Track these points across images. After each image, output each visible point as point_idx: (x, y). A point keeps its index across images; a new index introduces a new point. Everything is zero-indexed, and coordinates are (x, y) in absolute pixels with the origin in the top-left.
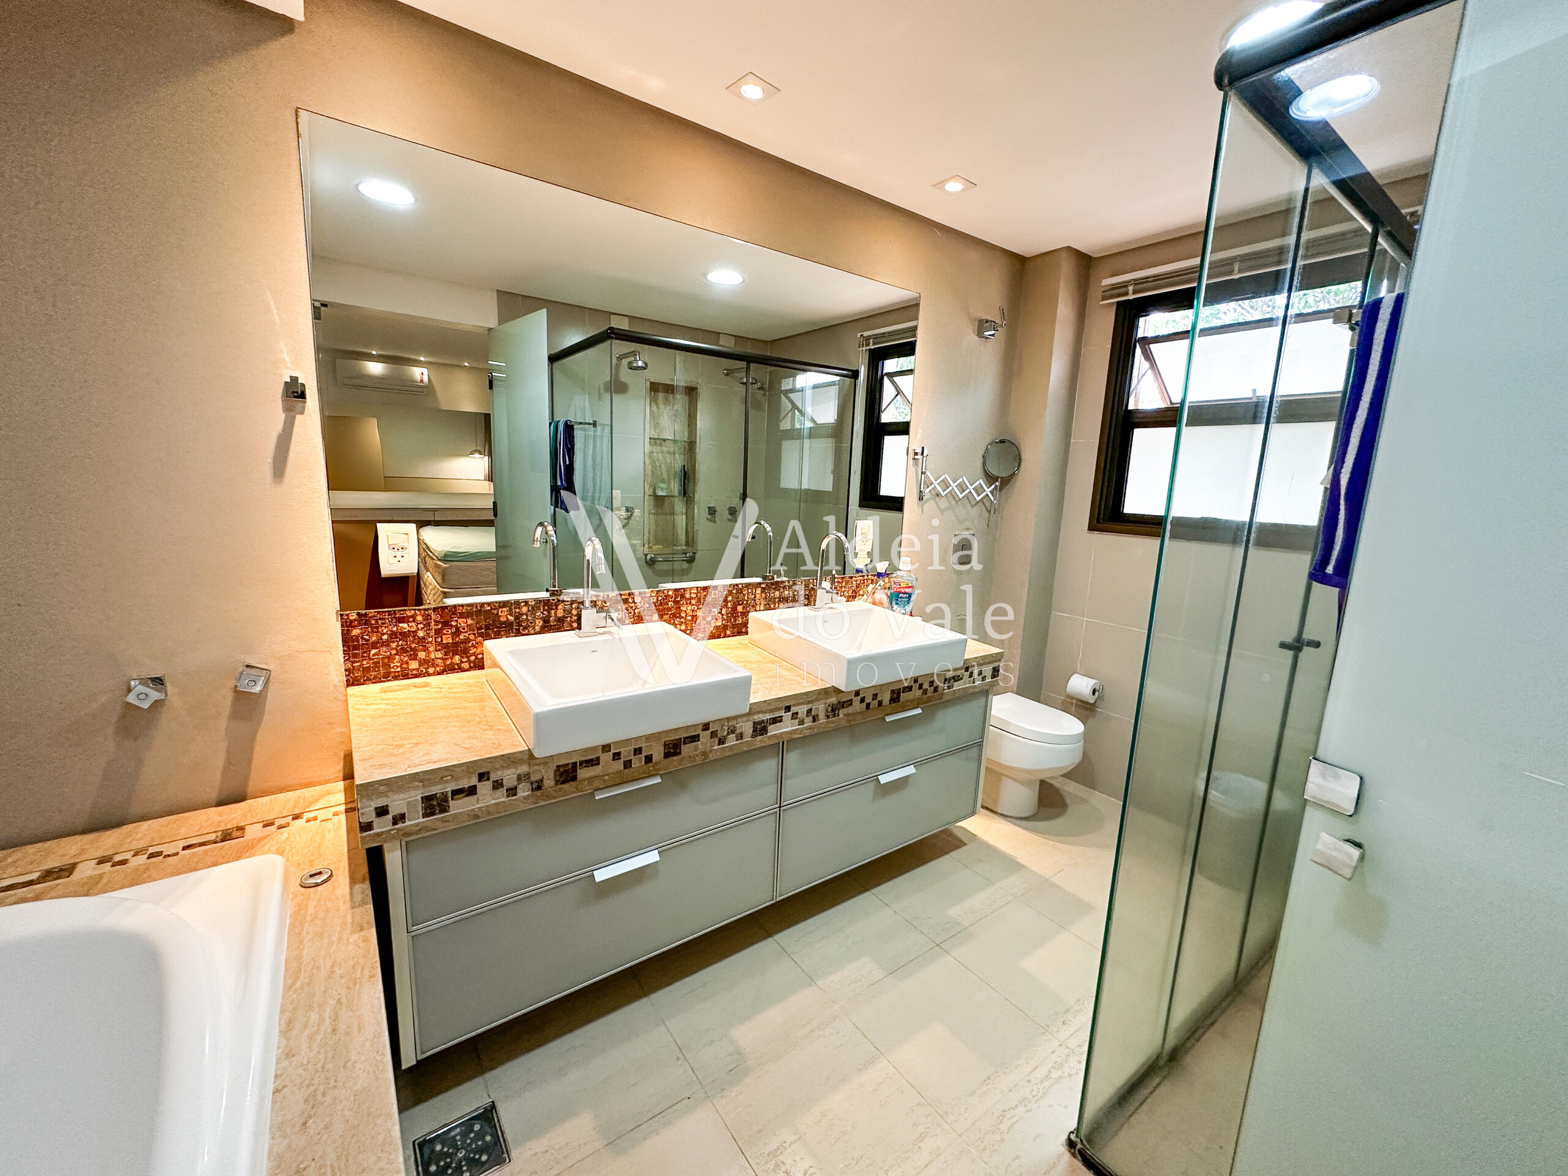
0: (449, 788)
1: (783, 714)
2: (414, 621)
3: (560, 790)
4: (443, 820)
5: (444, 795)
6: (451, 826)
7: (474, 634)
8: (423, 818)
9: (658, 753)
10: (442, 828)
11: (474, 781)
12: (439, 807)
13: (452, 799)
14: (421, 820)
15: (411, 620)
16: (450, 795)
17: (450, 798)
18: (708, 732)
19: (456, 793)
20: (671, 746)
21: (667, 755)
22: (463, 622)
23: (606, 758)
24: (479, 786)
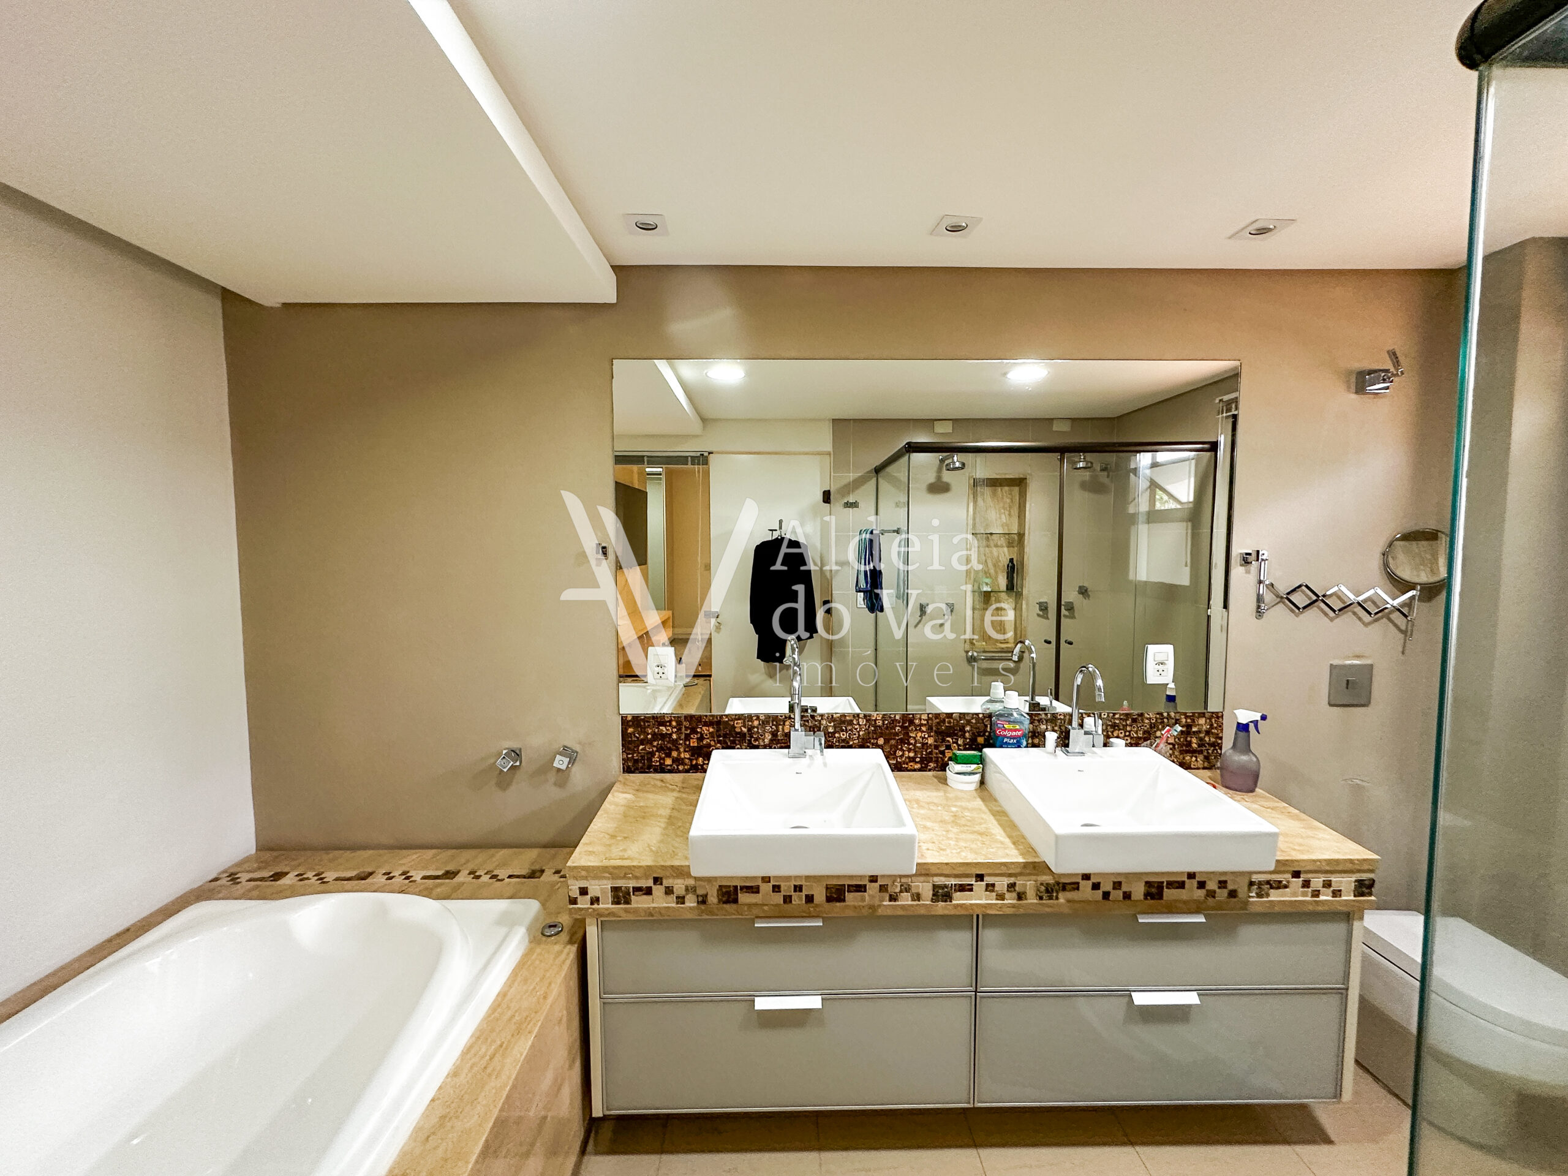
0: (632, 884)
1: (973, 883)
2: (670, 726)
3: (722, 909)
4: (626, 910)
5: (627, 888)
6: (631, 917)
7: (714, 741)
8: (612, 904)
9: (820, 896)
10: (625, 917)
11: (650, 883)
12: (623, 898)
13: (633, 894)
14: (610, 906)
15: (668, 724)
16: (631, 890)
17: (632, 893)
18: (877, 885)
19: (637, 890)
20: (833, 890)
21: (829, 899)
22: (706, 729)
23: (766, 888)
24: (654, 888)
